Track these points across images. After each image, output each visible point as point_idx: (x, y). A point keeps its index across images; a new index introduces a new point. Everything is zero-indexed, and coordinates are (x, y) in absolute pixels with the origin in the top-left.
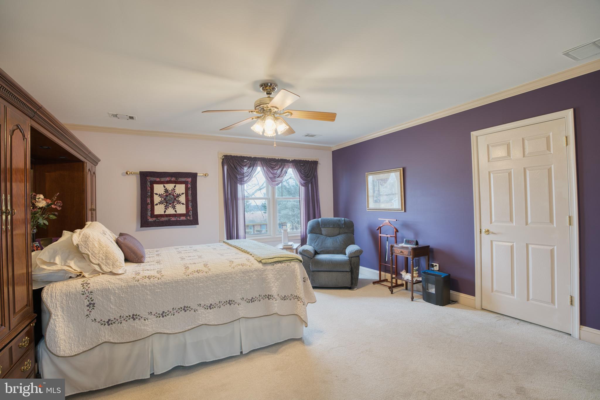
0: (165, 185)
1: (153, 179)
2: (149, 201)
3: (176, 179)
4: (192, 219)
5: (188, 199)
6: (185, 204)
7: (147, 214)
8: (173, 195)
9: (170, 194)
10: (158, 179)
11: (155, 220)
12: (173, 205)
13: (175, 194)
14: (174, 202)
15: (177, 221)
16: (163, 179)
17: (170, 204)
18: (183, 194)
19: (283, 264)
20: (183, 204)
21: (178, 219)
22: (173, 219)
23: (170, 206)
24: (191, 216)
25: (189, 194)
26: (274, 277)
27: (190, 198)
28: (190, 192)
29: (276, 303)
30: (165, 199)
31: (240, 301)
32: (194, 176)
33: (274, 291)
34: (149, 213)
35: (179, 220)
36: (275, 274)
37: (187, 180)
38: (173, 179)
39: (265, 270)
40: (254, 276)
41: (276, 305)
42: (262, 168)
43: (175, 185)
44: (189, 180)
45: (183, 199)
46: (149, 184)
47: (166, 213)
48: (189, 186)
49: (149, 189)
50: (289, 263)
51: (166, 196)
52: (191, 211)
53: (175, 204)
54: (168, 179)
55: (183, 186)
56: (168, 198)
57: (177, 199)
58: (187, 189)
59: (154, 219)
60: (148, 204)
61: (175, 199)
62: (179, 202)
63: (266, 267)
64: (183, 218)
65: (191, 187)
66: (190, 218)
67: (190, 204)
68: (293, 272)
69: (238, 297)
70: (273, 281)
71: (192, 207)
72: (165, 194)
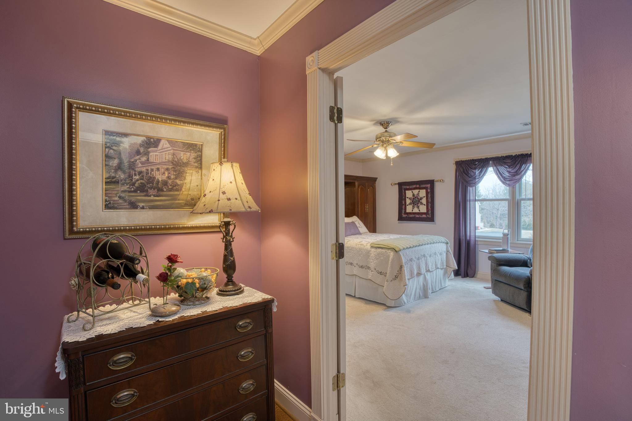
0: (412, 191)
1: (405, 187)
2: (404, 203)
3: (420, 186)
4: (430, 217)
5: (428, 201)
6: (426, 204)
7: (402, 212)
8: (418, 198)
9: (416, 197)
10: (408, 187)
11: (407, 217)
12: (417, 206)
13: (419, 197)
14: (418, 204)
15: (420, 217)
16: (411, 187)
17: (416, 205)
18: (424, 197)
19: (383, 250)
20: (424, 205)
21: (421, 216)
22: (417, 216)
23: (416, 206)
24: (430, 215)
25: (429, 197)
26: (375, 256)
27: (430, 200)
28: (429, 195)
29: (371, 273)
30: (412, 201)
31: (355, 265)
32: (432, 183)
33: (372, 265)
34: (403, 212)
35: (422, 218)
36: (376, 255)
37: (427, 186)
38: (418, 186)
39: (370, 251)
40: (364, 252)
41: (371, 274)
42: (495, 168)
43: (419, 190)
44: (429, 186)
45: (424, 201)
46: (403, 190)
47: (413, 212)
48: (429, 190)
49: (404, 194)
50: (387, 250)
51: (414, 199)
52: (430, 211)
53: (419, 204)
54: (414, 186)
55: (424, 191)
56: (414, 200)
57: (420, 201)
58: (427, 193)
59: (406, 215)
60: (403, 205)
61: (419, 201)
62: (422, 204)
63: (372, 249)
64: (424, 216)
65: (430, 191)
66: (429, 216)
67: (430, 205)
68: (389, 257)
69: (355, 262)
70: (373, 258)
71: (431, 207)
72: (413, 198)
